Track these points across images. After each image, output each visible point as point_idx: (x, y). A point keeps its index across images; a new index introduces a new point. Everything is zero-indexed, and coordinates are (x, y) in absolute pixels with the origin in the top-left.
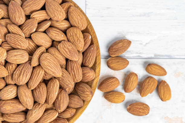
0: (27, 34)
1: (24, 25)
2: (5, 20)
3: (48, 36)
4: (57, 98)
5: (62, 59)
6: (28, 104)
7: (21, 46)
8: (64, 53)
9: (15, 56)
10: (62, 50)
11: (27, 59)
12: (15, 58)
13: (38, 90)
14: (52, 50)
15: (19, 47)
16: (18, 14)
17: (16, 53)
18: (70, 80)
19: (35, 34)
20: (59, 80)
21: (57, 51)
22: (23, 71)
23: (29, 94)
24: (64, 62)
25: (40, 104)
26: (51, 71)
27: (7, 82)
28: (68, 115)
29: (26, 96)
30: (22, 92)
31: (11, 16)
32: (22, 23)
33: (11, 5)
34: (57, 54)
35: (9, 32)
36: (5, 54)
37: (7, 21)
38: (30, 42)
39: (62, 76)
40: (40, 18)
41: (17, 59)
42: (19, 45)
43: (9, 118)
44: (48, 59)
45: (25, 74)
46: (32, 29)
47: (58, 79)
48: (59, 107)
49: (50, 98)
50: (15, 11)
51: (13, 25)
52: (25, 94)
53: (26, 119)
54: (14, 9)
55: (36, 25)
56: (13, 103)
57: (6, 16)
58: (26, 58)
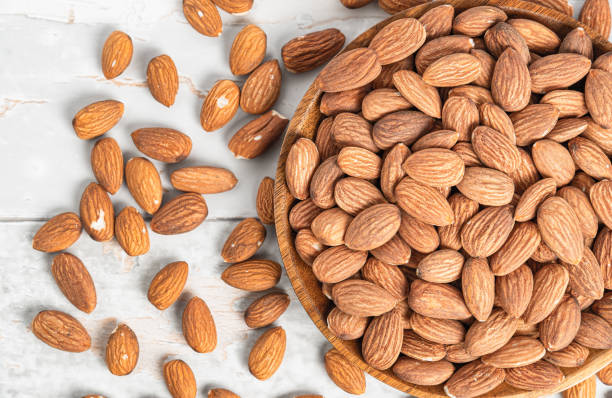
0: (524, 138)
1: (520, 115)
2: (479, 89)
3: (573, 157)
4: (554, 313)
5: (592, 222)
6: (481, 307)
7: (503, 164)
8: (602, 210)
9: (485, 183)
10: (598, 202)
11: (509, 200)
12: (483, 189)
13: (514, 282)
14: (574, 195)
15: (498, 166)
16: (517, 84)
17: (487, 178)
18: (597, 279)
19: (542, 144)
20: (570, 271)
21: (584, 199)
22: (492, 226)
23: (490, 284)
24: (593, 232)
25: (506, 314)
26: (560, 244)
27: (444, 240)
28: (570, 361)
29: (481, 287)
30: (476, 276)
31: (499, 83)
32: (519, 108)
33: (507, 59)
34: (583, 205)
35: (481, 123)
36: (462, 172)
37: (484, 94)
38: (525, 161)
39: (581, 264)
40: (563, 109)
41: (485, 193)
42: (499, 161)
43: (425, 326)
44: (561, 214)
45: (494, 235)
46: (539, 130)
47: (569, 267)
48: (554, 338)
49: (536, 308)
50: (513, 77)
51: (497, 107)
52: (482, 282)
53: (463, 340)
54: (510, 70)
55: (554, 123)
56: (446, 295)
57: (483, 82)
58: (508, 196)
